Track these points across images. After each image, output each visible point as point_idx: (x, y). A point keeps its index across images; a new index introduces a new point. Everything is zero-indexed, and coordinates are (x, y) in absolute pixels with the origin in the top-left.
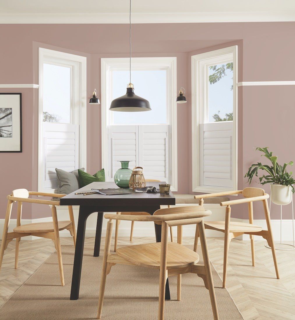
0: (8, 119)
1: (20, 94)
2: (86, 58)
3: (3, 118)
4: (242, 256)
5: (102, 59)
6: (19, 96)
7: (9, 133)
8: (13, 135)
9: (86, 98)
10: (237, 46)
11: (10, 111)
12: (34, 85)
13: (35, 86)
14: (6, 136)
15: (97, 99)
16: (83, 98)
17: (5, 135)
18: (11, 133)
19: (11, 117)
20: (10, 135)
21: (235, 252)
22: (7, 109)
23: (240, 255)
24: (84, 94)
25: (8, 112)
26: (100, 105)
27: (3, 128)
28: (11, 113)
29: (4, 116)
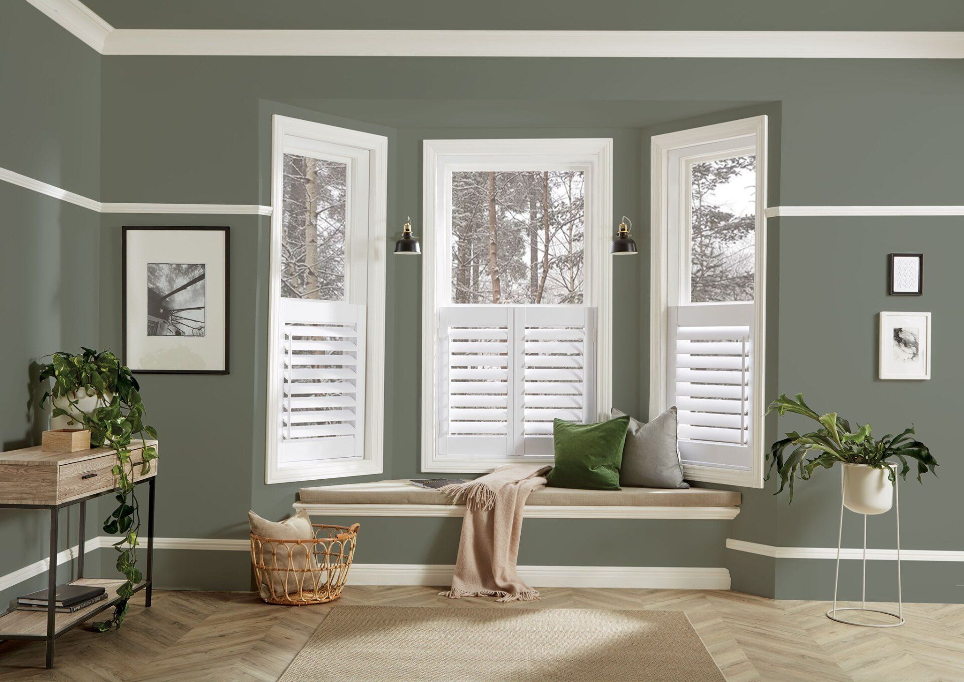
0: (195, 291)
1: (227, 229)
2: (386, 139)
3: (184, 287)
4: (779, 640)
5: (425, 142)
6: (222, 234)
7: (198, 325)
8: (208, 331)
9: (385, 239)
10: (766, 117)
11: (202, 270)
12: (261, 207)
13: (263, 210)
14: (191, 333)
15: (414, 242)
16: (378, 239)
17: (188, 331)
18: (203, 325)
19: (204, 287)
20: (200, 332)
21: (762, 631)
22: (192, 267)
23: (775, 638)
24: (381, 229)
25: (197, 273)
26: (420, 257)
27: (183, 314)
28: (202, 277)
29: (185, 282)
